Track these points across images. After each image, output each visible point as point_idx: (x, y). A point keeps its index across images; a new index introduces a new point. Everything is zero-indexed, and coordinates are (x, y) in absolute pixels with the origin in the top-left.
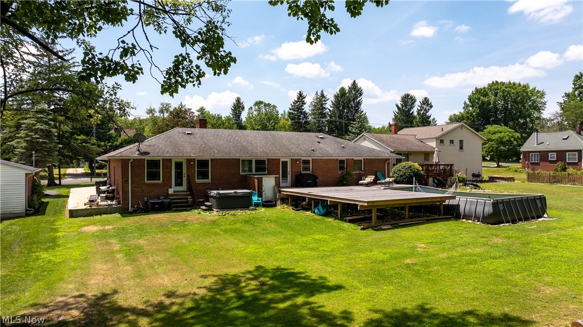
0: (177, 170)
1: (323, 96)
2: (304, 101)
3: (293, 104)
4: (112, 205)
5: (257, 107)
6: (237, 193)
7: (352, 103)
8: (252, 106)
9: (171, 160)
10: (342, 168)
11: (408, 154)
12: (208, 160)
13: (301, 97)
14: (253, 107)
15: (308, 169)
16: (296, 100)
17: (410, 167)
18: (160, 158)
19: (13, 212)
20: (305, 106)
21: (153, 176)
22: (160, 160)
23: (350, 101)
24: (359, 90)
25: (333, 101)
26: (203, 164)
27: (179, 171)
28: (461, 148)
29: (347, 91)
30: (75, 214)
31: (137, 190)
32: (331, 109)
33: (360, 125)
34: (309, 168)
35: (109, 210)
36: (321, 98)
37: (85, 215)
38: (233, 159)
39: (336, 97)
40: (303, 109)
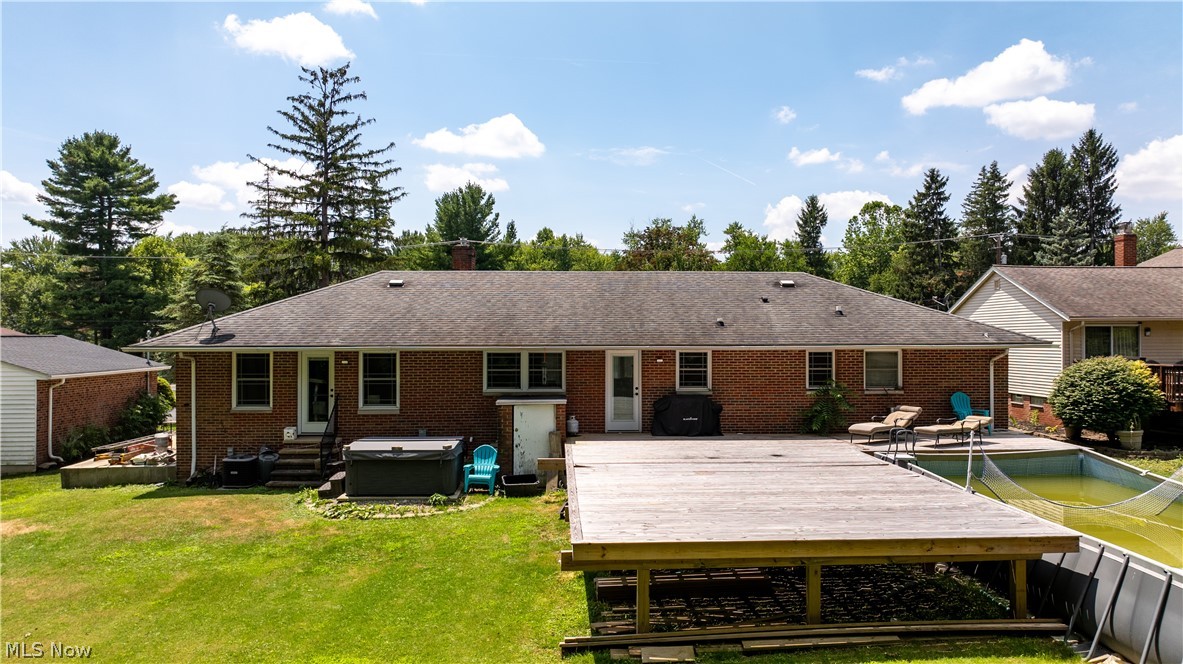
0: (315, 381)
1: (996, 176)
2: (943, 193)
3: (914, 203)
4: (154, 461)
5: (867, 217)
6: (399, 450)
7: (1084, 189)
8: (857, 214)
9: (295, 354)
10: (819, 378)
11: (1137, 329)
12: (395, 355)
13: (935, 182)
14: (860, 217)
15: (700, 380)
16: (923, 190)
17: (1111, 374)
18: (270, 351)
19: (12, 463)
20: (946, 205)
21: (253, 393)
22: (268, 355)
23: (1076, 184)
24: (1105, 153)
25: (1028, 189)
26: (379, 364)
27: (320, 381)
29: (1068, 158)
30: (73, 480)
31: (211, 428)
32: (1022, 208)
33: (1066, 246)
34: (705, 377)
35: (146, 473)
36: (993, 183)
37: (95, 482)
38: (462, 353)
39: (1035, 176)
40: (941, 213)
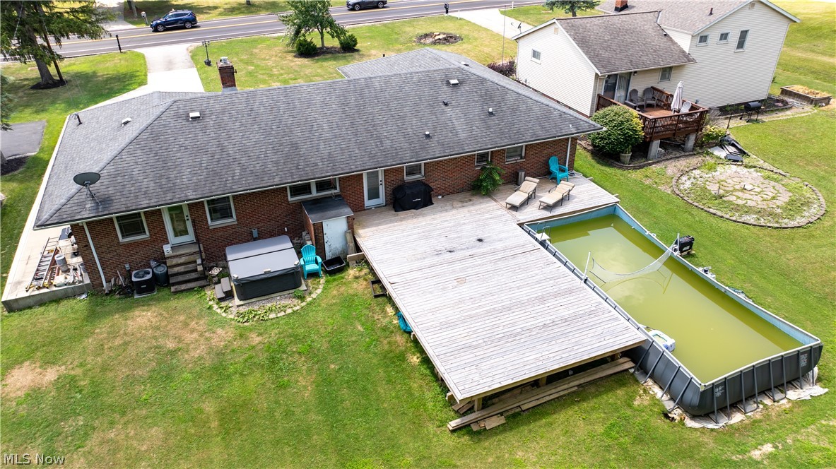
4: (74, 283)
6: (269, 272)
9: (159, 210)
11: (630, 73)
12: (228, 198)
21: (132, 230)
28: (741, 44)
30: (16, 307)
31: (109, 256)
34: (420, 169)
35: (70, 291)
